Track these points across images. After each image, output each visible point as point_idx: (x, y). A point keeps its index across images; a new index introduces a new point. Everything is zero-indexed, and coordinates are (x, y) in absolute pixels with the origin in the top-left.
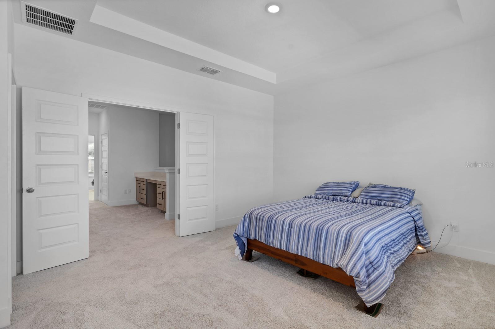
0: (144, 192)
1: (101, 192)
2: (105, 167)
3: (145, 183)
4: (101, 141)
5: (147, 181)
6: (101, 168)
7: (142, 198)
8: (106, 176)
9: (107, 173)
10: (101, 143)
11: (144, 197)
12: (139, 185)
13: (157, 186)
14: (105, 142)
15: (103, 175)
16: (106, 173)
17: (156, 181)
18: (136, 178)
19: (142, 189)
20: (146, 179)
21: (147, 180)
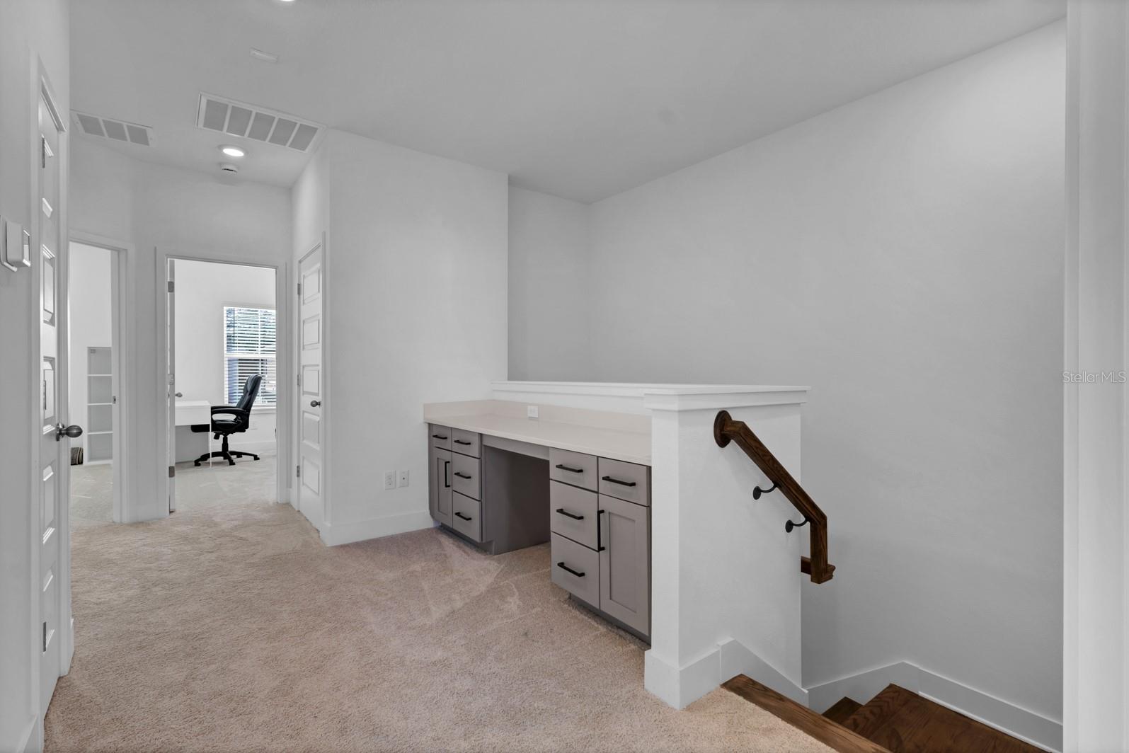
0: (473, 488)
1: (298, 476)
2: (312, 383)
3: (475, 450)
4: (299, 285)
5: (486, 442)
6: (299, 385)
7: (458, 514)
8: (318, 419)
9: (318, 404)
10: (299, 293)
11: (473, 509)
12: (447, 456)
13: (554, 473)
14: (312, 285)
15: (304, 412)
16: (315, 404)
17: (548, 448)
18: (430, 425)
19: (458, 474)
20: (481, 435)
21: (484, 438)
